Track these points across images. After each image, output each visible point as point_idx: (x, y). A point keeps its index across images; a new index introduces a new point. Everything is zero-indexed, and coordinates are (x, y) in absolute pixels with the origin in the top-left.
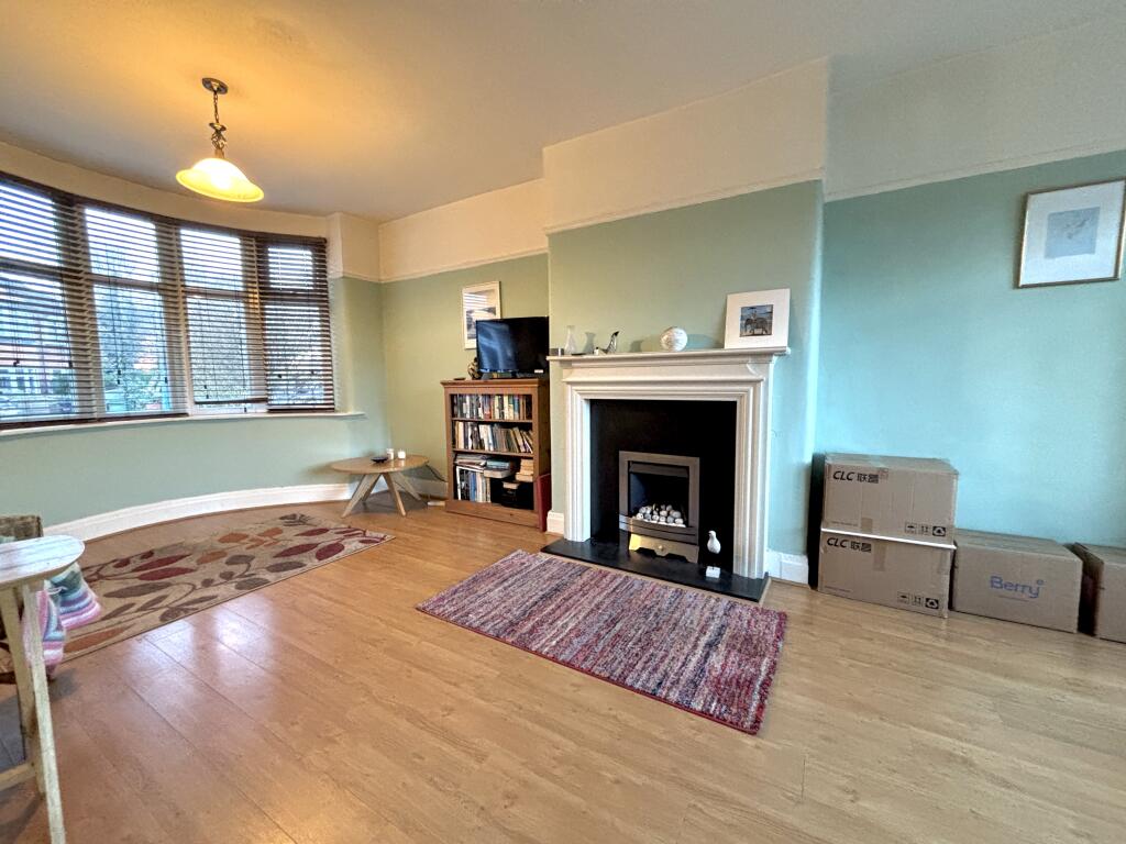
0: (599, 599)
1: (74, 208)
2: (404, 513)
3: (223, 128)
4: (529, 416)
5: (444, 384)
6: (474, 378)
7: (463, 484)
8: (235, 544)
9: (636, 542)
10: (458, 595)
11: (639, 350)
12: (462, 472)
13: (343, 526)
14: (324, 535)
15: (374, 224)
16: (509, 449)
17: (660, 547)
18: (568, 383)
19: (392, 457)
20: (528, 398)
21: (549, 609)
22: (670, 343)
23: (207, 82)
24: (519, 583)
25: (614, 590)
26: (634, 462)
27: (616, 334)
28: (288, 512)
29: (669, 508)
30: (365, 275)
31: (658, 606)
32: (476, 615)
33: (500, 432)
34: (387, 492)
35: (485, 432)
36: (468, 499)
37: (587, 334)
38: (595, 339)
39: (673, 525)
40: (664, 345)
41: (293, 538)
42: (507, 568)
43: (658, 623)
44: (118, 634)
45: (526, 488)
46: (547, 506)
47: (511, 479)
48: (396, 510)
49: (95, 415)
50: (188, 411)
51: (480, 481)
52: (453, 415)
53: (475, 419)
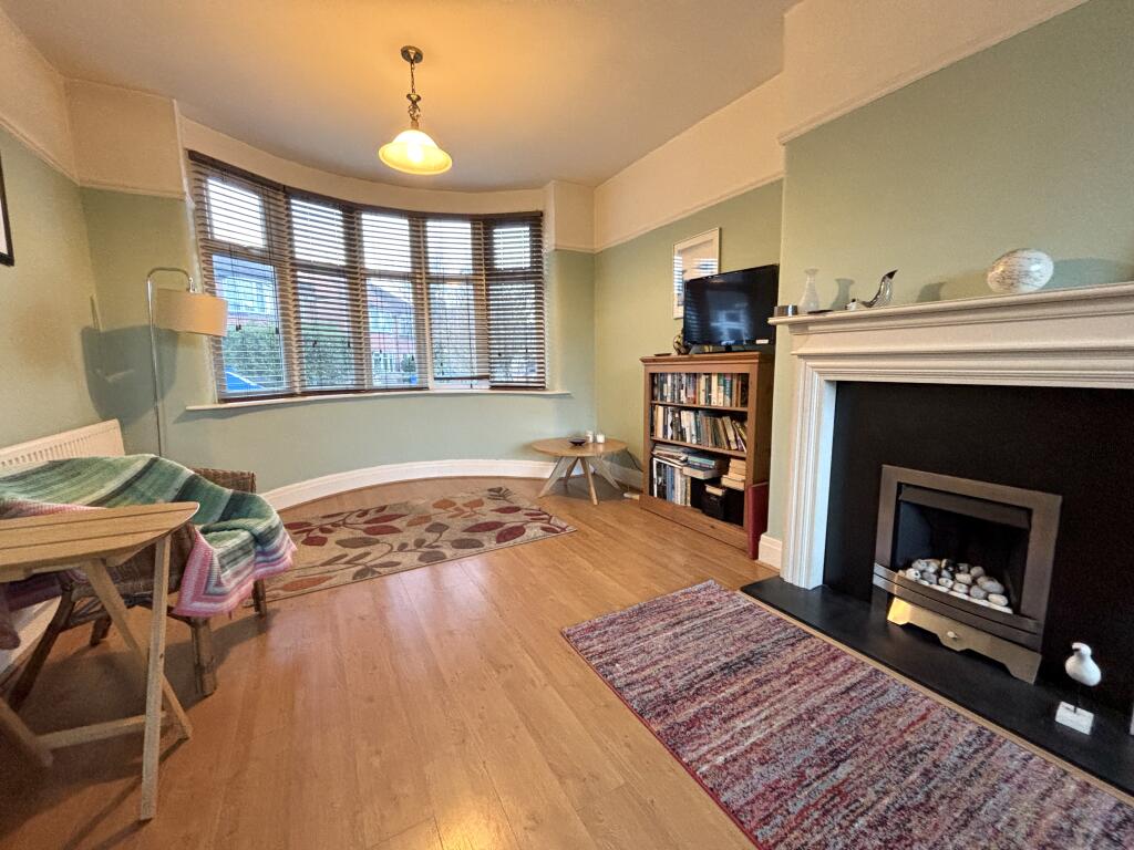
0: (816, 700)
1: (354, 215)
2: (595, 502)
3: (419, 98)
4: (745, 403)
5: (643, 361)
6: (679, 353)
7: (660, 479)
8: (443, 511)
9: (900, 613)
10: (615, 627)
11: (937, 298)
12: (659, 464)
13: (535, 507)
14: (515, 514)
15: (589, 188)
16: (716, 444)
17: (951, 634)
18: (801, 356)
19: (591, 440)
20: (744, 377)
21: (729, 691)
22: (1010, 280)
23: (405, 53)
24: (696, 633)
25: (848, 690)
26: (908, 485)
27: (891, 275)
28: (496, 485)
29: (976, 570)
30: (580, 246)
31: (933, 755)
32: (624, 667)
33: (706, 422)
34: (581, 476)
35: (687, 419)
36: (665, 497)
37: (838, 280)
38: (852, 289)
39: (984, 603)
40: (993, 286)
41: (488, 514)
42: (689, 604)
43: (928, 796)
44: (324, 581)
45: (733, 496)
46: (761, 525)
47: (716, 482)
48: (588, 496)
49: (366, 387)
50: (430, 385)
51: (679, 480)
52: (653, 397)
53: (676, 403)
